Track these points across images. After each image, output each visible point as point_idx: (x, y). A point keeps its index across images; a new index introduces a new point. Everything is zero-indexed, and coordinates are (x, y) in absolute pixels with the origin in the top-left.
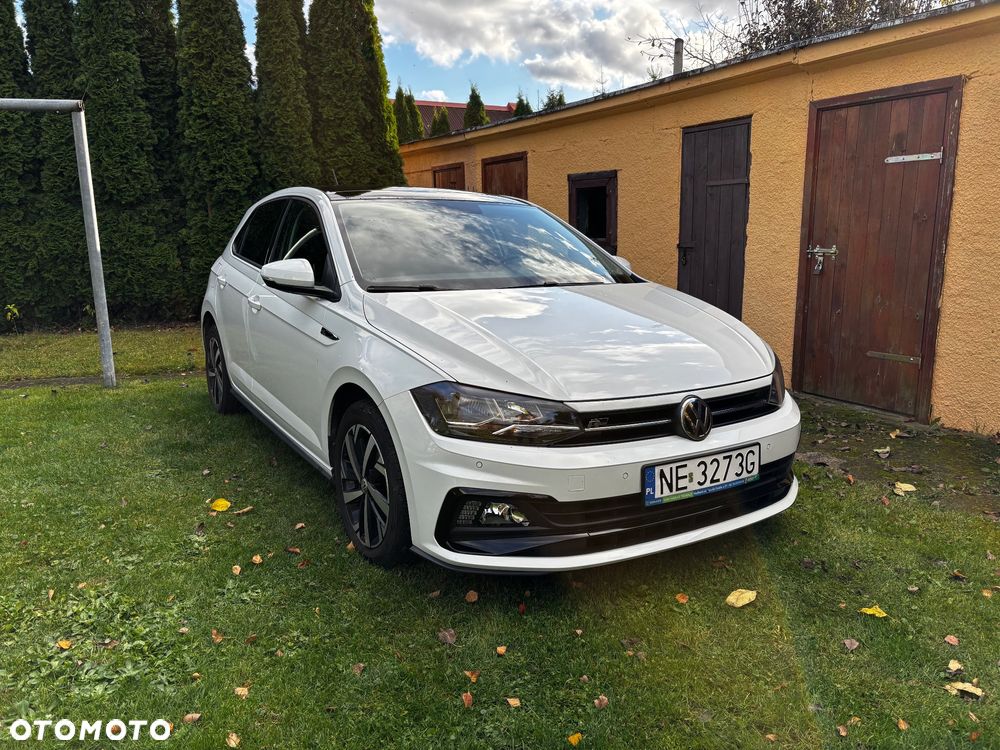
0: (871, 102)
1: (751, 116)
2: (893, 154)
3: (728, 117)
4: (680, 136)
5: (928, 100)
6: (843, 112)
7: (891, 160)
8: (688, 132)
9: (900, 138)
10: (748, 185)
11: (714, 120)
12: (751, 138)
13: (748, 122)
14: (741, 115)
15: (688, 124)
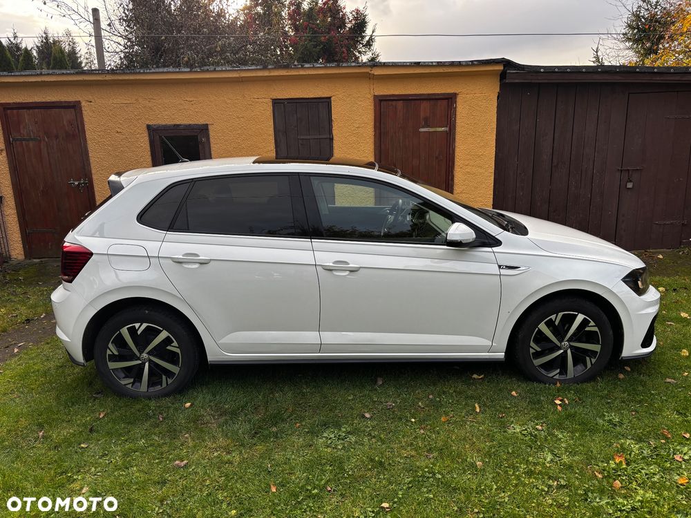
0: (410, 100)
1: (330, 98)
2: (423, 127)
3: (312, 96)
4: (271, 104)
5: (439, 102)
6: (394, 103)
7: (422, 130)
8: (276, 103)
9: (426, 119)
10: (331, 139)
11: (301, 97)
12: (333, 111)
13: (327, 101)
14: (323, 96)
15: (278, 97)
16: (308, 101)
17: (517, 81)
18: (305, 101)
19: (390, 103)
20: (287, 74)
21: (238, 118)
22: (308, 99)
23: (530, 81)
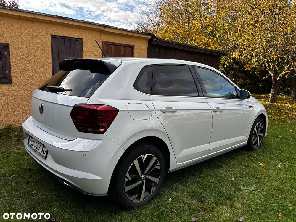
3: (74, 37)
4: (50, 37)
5: (128, 48)
8: (53, 37)
11: (68, 36)
12: (83, 46)
13: (81, 40)
14: (79, 38)
15: (55, 34)
16: (70, 39)
17: (156, 44)
18: (69, 39)
19: (109, 46)
20: (63, 22)
21: (30, 42)
22: (71, 38)
23: (159, 44)
